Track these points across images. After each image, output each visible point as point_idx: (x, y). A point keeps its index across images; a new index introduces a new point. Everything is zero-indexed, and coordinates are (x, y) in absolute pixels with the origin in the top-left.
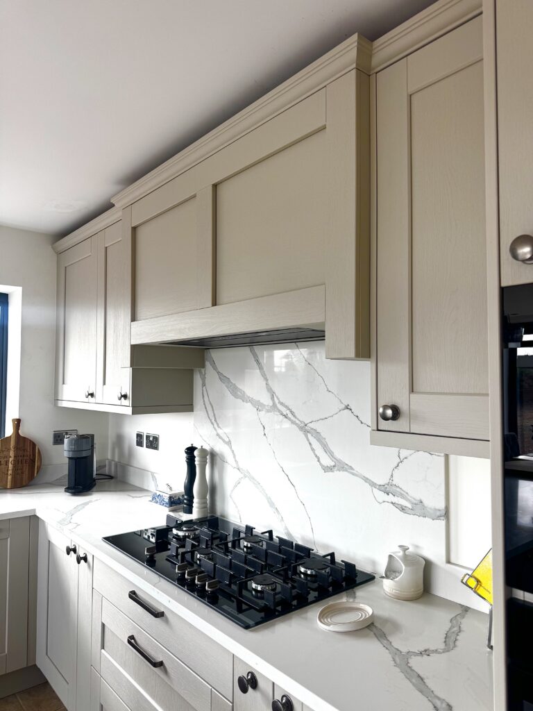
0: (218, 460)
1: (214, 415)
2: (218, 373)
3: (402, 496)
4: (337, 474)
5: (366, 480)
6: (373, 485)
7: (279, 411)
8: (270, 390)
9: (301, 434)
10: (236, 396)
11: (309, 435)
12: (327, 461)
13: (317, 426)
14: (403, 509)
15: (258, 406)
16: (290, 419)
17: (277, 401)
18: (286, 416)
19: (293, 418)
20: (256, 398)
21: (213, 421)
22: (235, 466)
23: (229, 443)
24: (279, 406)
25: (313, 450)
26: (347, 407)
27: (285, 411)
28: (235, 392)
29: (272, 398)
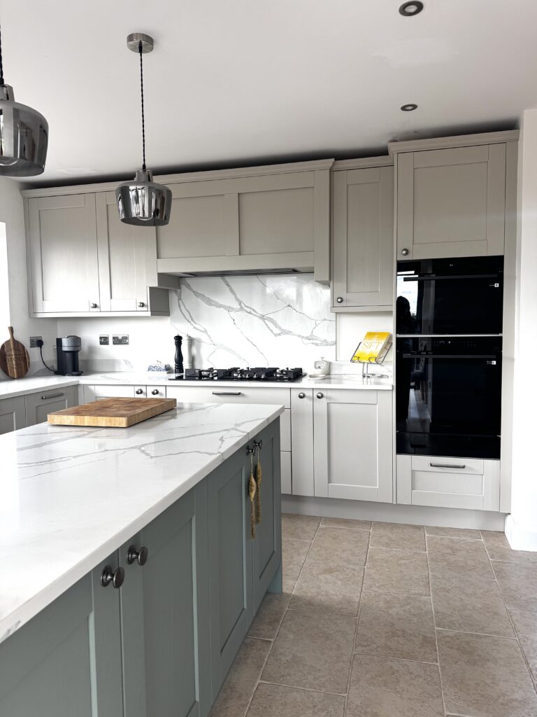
0: (196, 342)
1: (191, 316)
2: (194, 292)
3: (316, 339)
4: (283, 337)
5: (299, 336)
6: (303, 337)
7: (245, 310)
8: (237, 300)
9: (261, 321)
10: (210, 305)
11: (266, 321)
12: (277, 331)
13: (271, 316)
14: (317, 345)
15: (229, 309)
16: (252, 314)
17: (243, 306)
18: (250, 313)
19: (255, 313)
20: (227, 304)
21: (190, 320)
22: (211, 343)
23: (206, 331)
24: (245, 308)
25: (268, 327)
26: (289, 306)
27: (249, 310)
28: (209, 302)
29: (240, 304)
